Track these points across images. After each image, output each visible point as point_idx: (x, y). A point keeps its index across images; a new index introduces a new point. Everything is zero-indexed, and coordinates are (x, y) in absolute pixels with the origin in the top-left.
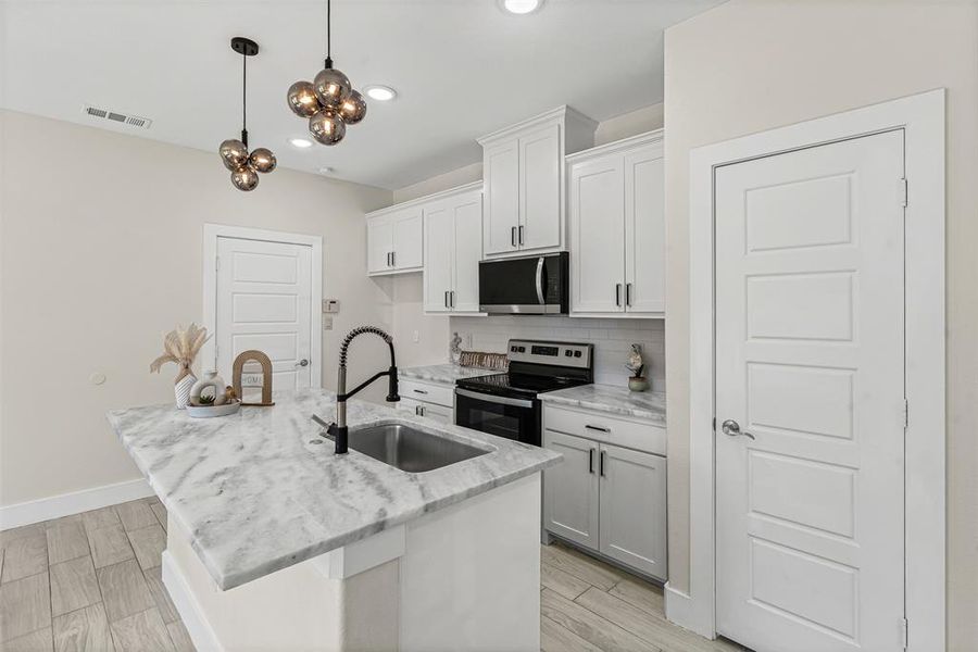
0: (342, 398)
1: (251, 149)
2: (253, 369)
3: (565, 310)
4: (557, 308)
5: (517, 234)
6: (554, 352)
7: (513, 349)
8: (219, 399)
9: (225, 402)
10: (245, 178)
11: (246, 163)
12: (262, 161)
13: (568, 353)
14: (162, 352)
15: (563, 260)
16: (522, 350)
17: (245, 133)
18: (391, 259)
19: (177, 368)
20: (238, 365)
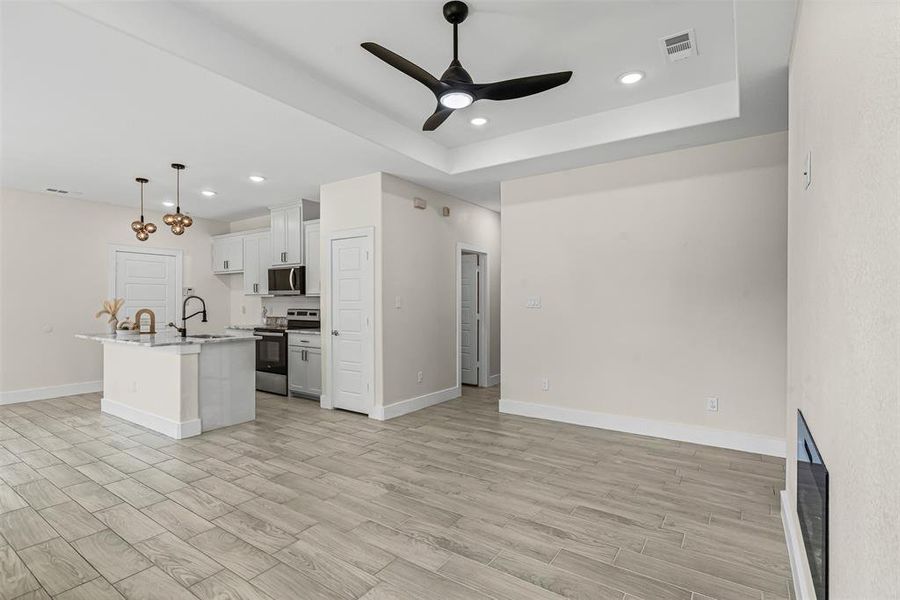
0: (184, 319)
1: (145, 223)
2: (145, 316)
3: (303, 292)
4: (299, 292)
5: (284, 256)
6: (305, 314)
7: (289, 314)
8: (131, 326)
9: (134, 329)
10: (142, 236)
11: (143, 229)
12: (150, 228)
13: (311, 314)
14: (102, 309)
15: (303, 269)
16: (293, 314)
17: (142, 217)
18: (226, 264)
19: (109, 316)
20: (138, 315)
